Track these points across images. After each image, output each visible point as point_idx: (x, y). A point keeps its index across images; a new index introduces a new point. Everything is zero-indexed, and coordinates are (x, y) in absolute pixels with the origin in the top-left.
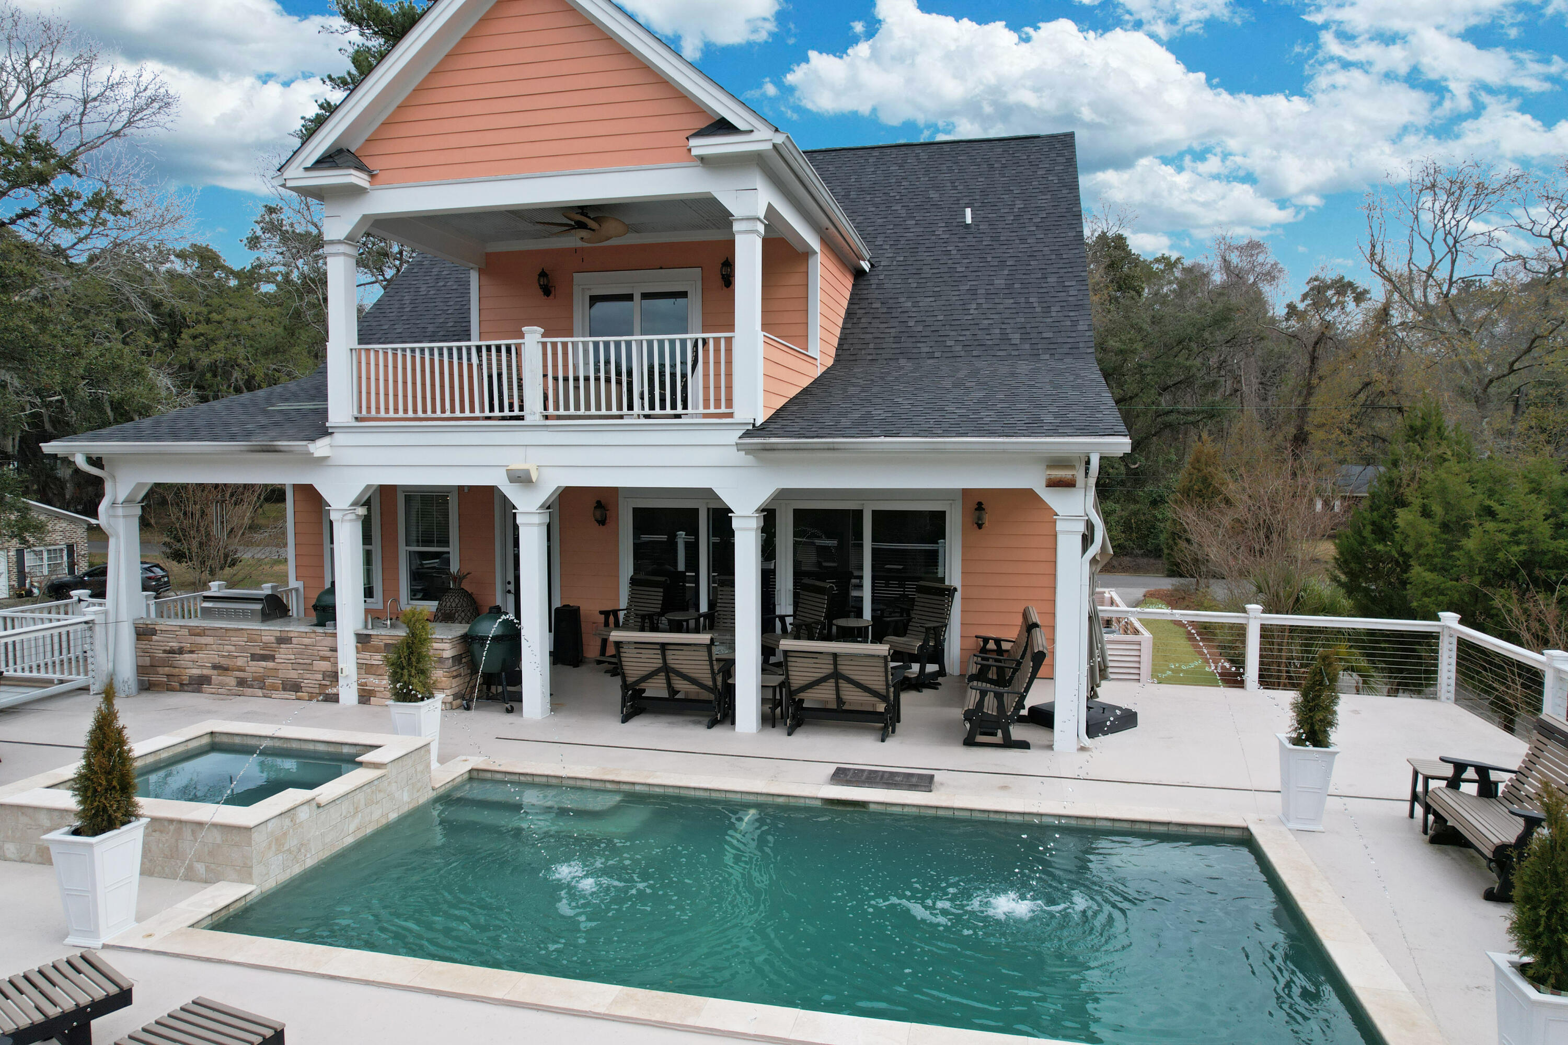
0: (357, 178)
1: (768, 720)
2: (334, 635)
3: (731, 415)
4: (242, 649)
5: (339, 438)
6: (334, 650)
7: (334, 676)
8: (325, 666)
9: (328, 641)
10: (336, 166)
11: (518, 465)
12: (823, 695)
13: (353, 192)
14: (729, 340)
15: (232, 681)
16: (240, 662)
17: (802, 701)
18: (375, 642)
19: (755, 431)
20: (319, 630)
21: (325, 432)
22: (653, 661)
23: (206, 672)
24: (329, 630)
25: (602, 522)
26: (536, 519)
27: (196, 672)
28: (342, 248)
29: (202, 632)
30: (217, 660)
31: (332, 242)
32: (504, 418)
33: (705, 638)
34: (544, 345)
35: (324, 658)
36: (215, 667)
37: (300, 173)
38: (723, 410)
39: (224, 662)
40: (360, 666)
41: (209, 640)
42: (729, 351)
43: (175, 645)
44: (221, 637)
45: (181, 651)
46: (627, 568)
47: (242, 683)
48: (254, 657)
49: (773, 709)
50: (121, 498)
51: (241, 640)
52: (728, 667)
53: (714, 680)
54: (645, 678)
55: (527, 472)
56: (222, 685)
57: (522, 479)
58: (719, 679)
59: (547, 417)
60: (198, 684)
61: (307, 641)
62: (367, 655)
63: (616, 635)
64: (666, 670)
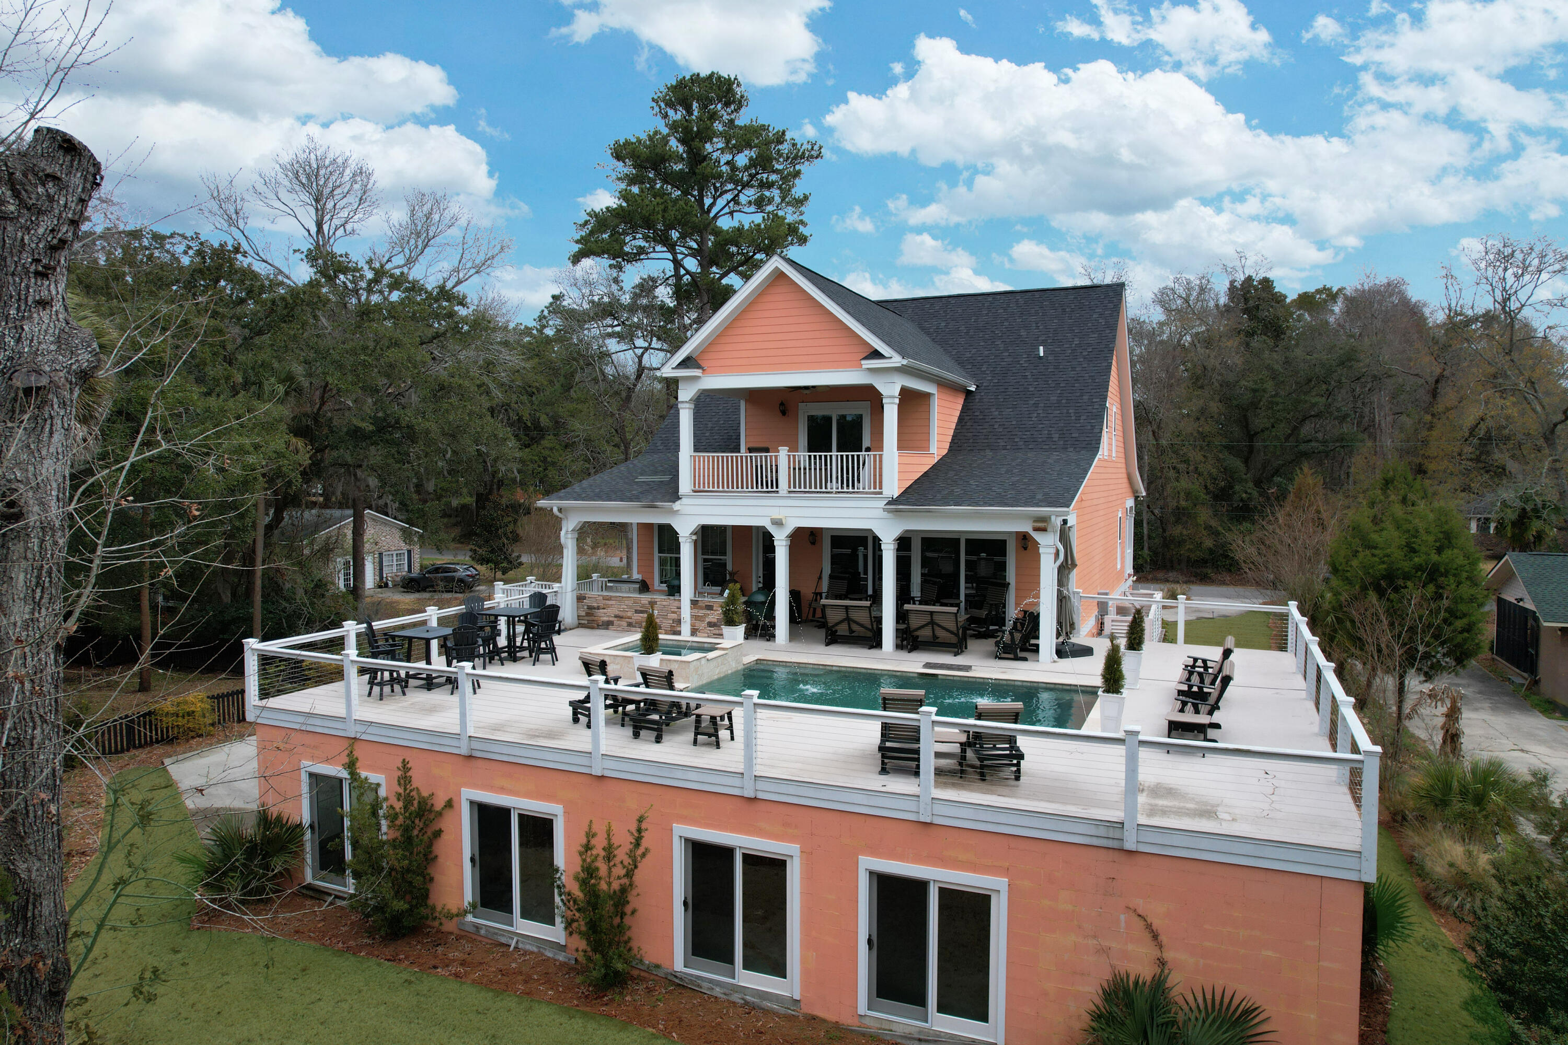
0: (696, 372)
1: (899, 647)
2: (680, 600)
3: (881, 493)
4: (630, 607)
5: (684, 501)
6: (680, 608)
7: (679, 622)
8: (674, 616)
9: (676, 603)
10: (688, 367)
11: (776, 515)
12: (926, 633)
13: (695, 378)
14: (881, 456)
15: (625, 624)
16: (629, 614)
17: (918, 637)
18: (700, 604)
19: (892, 502)
20: (672, 598)
21: (678, 498)
22: (841, 615)
23: (611, 619)
24: (677, 598)
25: (813, 543)
26: (784, 543)
27: (606, 619)
28: (687, 405)
29: (610, 598)
30: (617, 613)
31: (683, 402)
32: (768, 492)
33: (868, 603)
34: (789, 456)
35: (673, 612)
36: (616, 616)
37: (670, 370)
38: (878, 490)
39: (621, 614)
40: (692, 616)
41: (613, 602)
42: (881, 461)
43: (595, 605)
44: (620, 601)
45: (598, 608)
46: (827, 570)
47: (630, 625)
48: (637, 612)
49: (902, 641)
50: (570, 529)
51: (630, 603)
52: (879, 620)
53: (872, 625)
54: (837, 624)
55: (781, 520)
56: (619, 626)
57: (778, 523)
58: (875, 626)
59: (790, 492)
60: (607, 625)
61: (665, 603)
62: (696, 611)
63: (824, 601)
64: (848, 620)
